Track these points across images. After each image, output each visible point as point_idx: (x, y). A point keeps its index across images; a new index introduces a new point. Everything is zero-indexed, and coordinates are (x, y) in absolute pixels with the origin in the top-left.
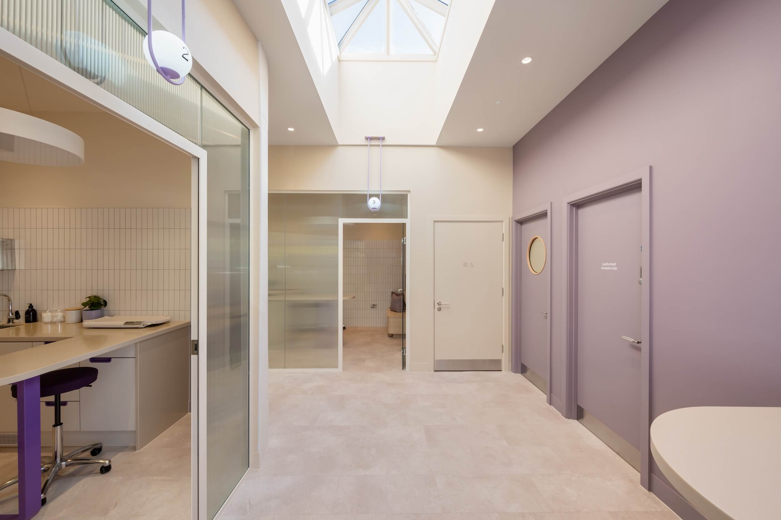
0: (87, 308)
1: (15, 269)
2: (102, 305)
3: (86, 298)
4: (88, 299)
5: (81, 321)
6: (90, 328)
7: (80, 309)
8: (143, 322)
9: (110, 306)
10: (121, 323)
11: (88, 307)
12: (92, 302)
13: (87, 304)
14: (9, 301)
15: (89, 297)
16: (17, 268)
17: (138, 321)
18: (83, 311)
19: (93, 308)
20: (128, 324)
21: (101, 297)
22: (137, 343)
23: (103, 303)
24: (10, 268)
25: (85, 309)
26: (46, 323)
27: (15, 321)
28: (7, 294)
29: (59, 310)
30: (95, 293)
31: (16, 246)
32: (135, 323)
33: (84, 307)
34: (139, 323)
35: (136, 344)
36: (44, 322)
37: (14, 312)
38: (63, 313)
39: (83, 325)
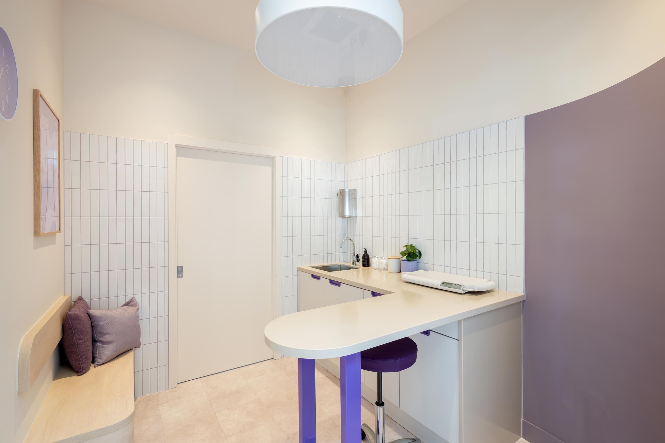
0: (405, 258)
1: (357, 217)
2: (417, 256)
3: (403, 247)
4: (405, 248)
5: (400, 271)
6: (407, 282)
7: (399, 259)
8: (463, 287)
9: (424, 258)
10: (437, 283)
11: (405, 256)
12: (409, 252)
13: (405, 253)
14: (353, 244)
15: (406, 246)
16: (358, 216)
17: (457, 283)
18: (401, 261)
19: (410, 259)
20: (446, 286)
21: (416, 247)
22: (461, 320)
23: (418, 254)
24: (354, 216)
25: (403, 259)
26: (375, 269)
27: (357, 263)
28: (352, 239)
29: (384, 258)
30: (411, 243)
31: (358, 197)
32: (453, 285)
33: (402, 256)
34: (459, 286)
35: (460, 322)
36: (373, 268)
37: (356, 255)
38: (386, 261)
39: (401, 277)
